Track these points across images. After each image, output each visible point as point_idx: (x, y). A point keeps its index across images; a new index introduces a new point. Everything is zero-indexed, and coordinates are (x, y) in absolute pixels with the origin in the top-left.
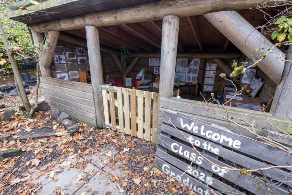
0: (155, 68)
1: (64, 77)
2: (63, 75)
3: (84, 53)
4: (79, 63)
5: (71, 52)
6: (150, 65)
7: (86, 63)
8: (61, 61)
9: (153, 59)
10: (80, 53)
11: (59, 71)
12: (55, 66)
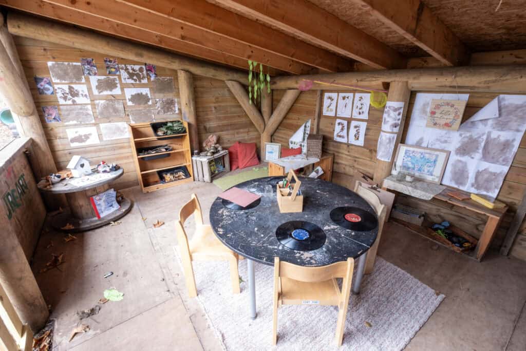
0: (339, 124)
1: (87, 137)
2: (82, 131)
3: (143, 78)
4: (130, 103)
5: (105, 77)
6: (325, 112)
7: (150, 103)
8: (76, 99)
9: (334, 95)
10: (133, 79)
11: (71, 123)
12: (59, 110)
